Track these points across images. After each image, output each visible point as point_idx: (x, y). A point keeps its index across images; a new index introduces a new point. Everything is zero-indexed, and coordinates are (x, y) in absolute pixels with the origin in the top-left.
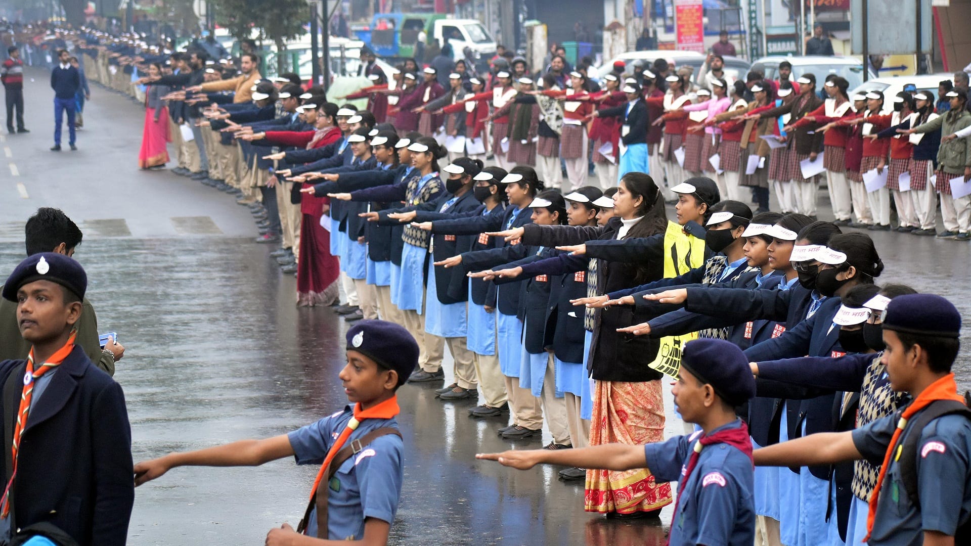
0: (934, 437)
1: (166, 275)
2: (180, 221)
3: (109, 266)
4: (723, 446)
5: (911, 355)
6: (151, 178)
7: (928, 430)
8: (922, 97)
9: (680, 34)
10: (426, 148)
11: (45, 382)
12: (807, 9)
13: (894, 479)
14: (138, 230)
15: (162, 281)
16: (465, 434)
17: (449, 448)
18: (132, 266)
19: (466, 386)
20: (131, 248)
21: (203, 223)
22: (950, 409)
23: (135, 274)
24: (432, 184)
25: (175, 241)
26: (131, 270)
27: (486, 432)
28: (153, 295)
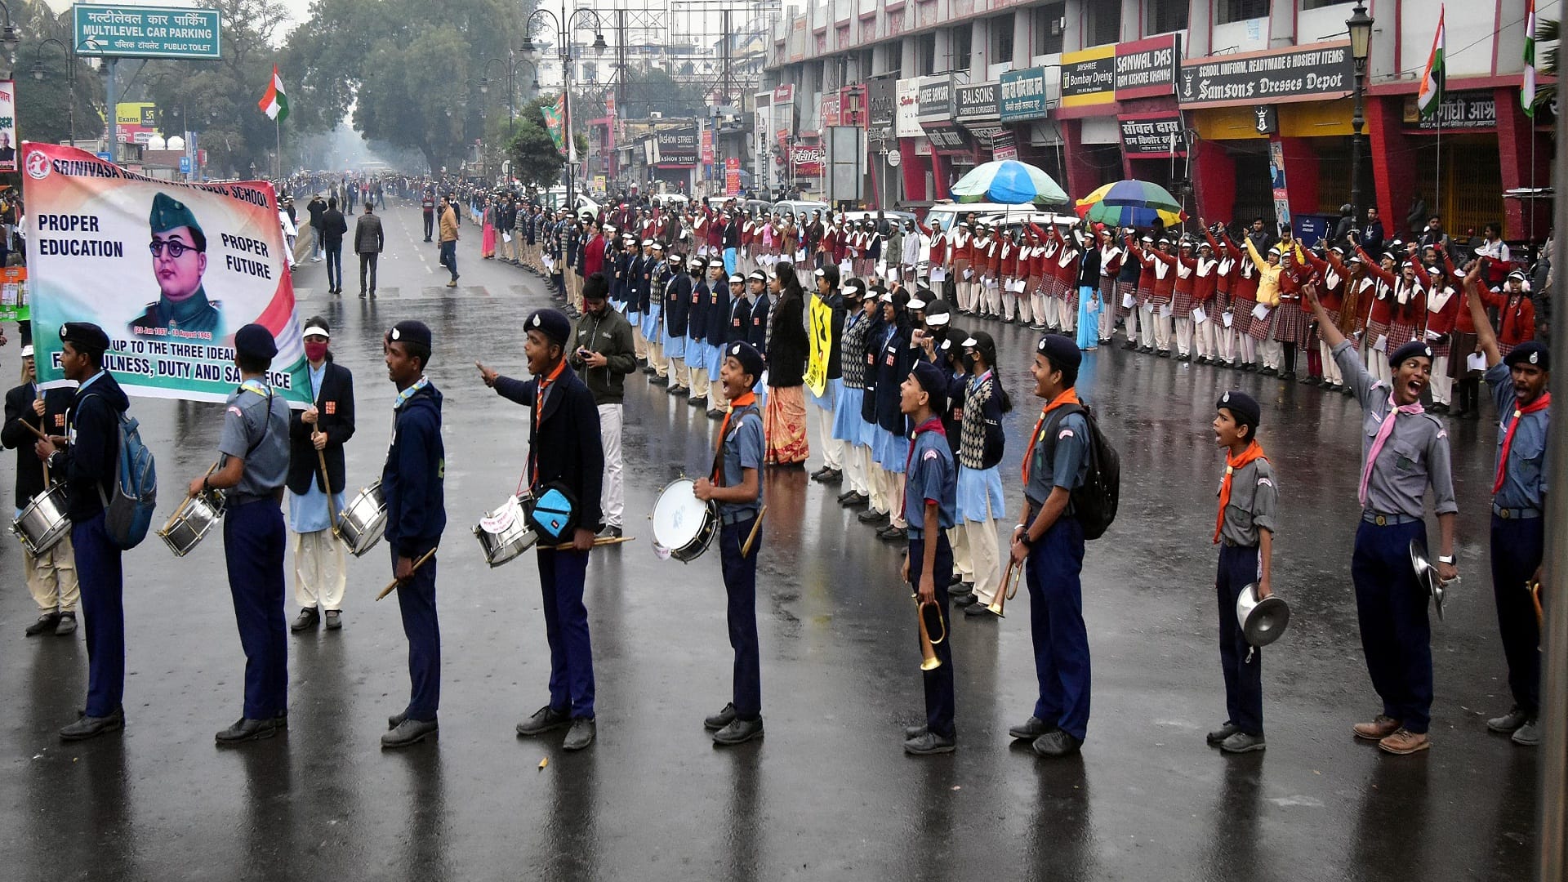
0: (1067, 426)
1: (513, 318)
2: (514, 288)
3: (483, 313)
4: (930, 433)
5: (1054, 376)
6: (489, 263)
7: (1063, 422)
8: (871, 223)
9: (728, 189)
10: (660, 247)
11: (548, 393)
12: (792, 176)
13: (1039, 452)
14: (492, 293)
15: (512, 322)
16: (681, 413)
17: (690, 426)
18: (496, 314)
19: (684, 386)
20: (491, 303)
21: (525, 290)
22: (1074, 409)
23: (497, 318)
24: (662, 267)
25: (513, 299)
26: (495, 315)
27: (695, 414)
28: (510, 330)
